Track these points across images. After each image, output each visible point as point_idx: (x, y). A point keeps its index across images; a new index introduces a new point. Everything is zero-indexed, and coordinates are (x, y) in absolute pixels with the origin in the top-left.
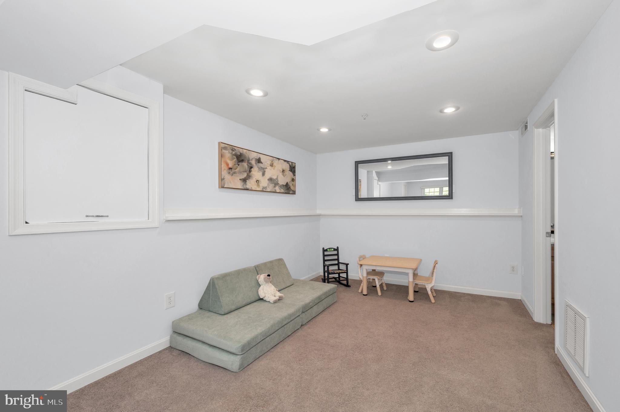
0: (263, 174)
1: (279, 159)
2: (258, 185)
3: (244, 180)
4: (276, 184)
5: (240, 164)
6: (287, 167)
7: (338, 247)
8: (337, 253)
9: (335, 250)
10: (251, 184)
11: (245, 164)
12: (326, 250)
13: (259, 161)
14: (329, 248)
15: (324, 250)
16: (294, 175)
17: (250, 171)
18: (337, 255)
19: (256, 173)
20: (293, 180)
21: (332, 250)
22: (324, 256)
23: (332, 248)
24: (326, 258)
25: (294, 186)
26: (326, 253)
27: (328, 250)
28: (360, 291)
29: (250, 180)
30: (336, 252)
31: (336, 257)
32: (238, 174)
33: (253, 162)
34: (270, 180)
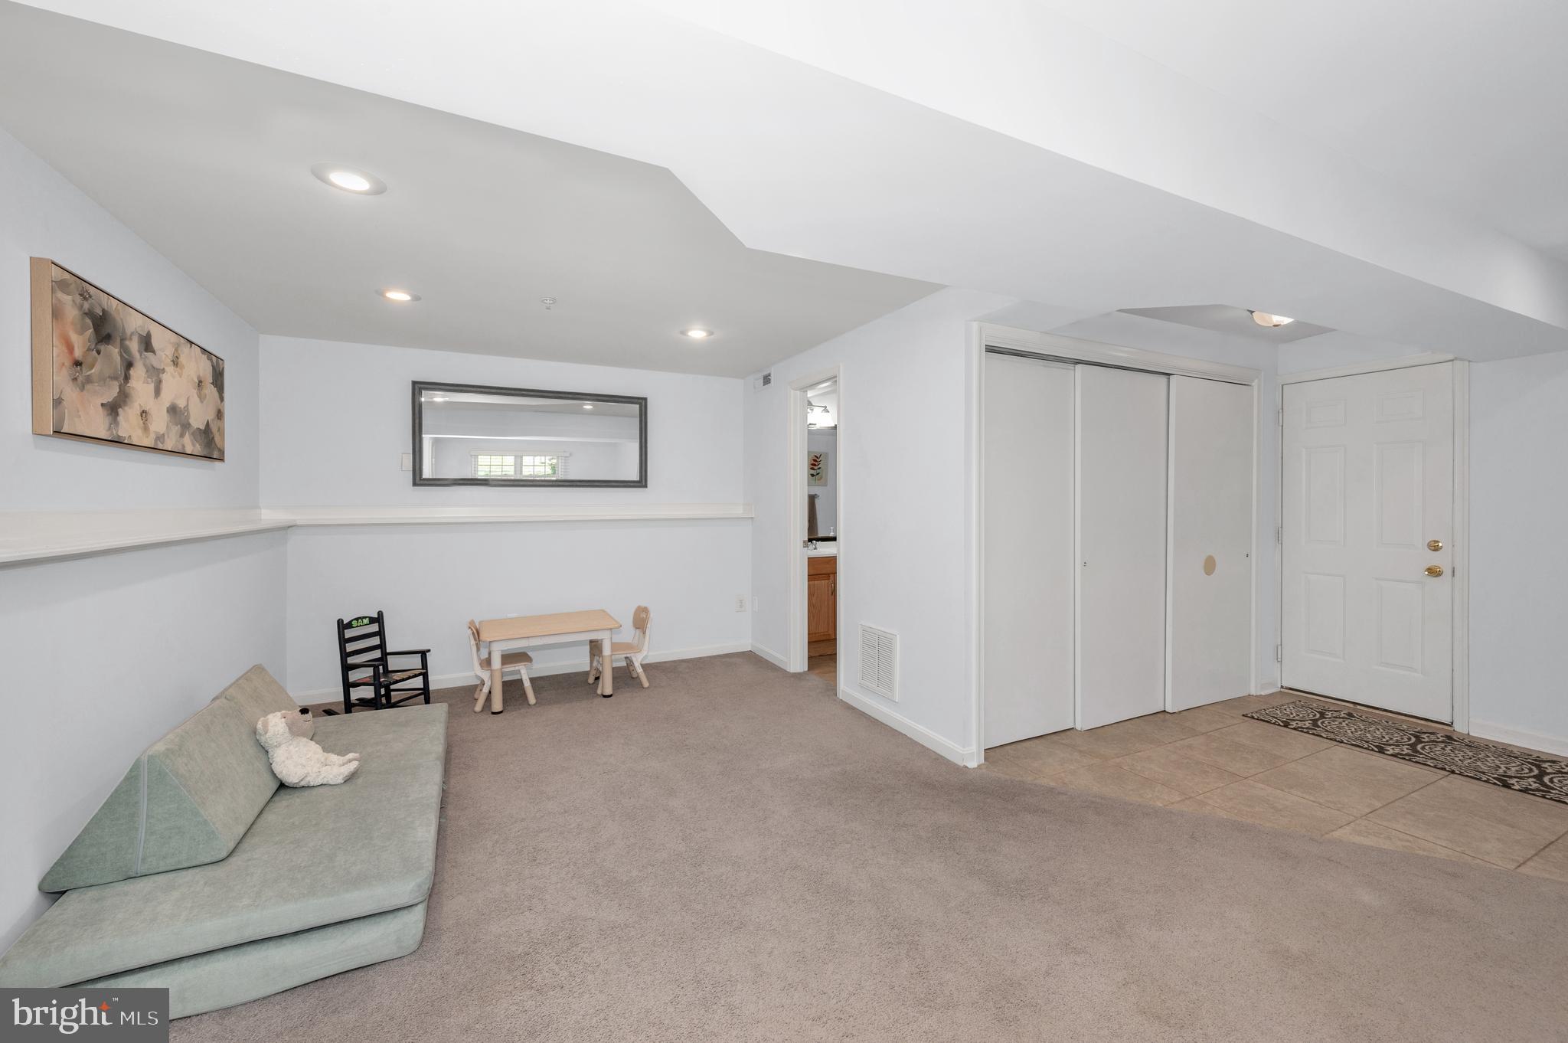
0: (157, 392)
1: (191, 343)
2: (146, 429)
3: (113, 409)
4: (185, 426)
5: (102, 347)
6: (205, 369)
7: (380, 614)
8: (378, 630)
9: (372, 620)
10: (128, 425)
11: (114, 351)
12: (349, 625)
13: (147, 344)
14: (357, 619)
15: (342, 626)
16: (222, 399)
17: (127, 378)
18: (381, 633)
19: (140, 385)
20: (220, 415)
21: (366, 621)
22: (343, 641)
23: (365, 617)
24: (350, 647)
25: (221, 431)
26: (349, 634)
27: (354, 623)
28: (478, 707)
29: (126, 408)
30: (375, 628)
31: (376, 641)
32: (96, 386)
33: (134, 346)
34: (173, 410)
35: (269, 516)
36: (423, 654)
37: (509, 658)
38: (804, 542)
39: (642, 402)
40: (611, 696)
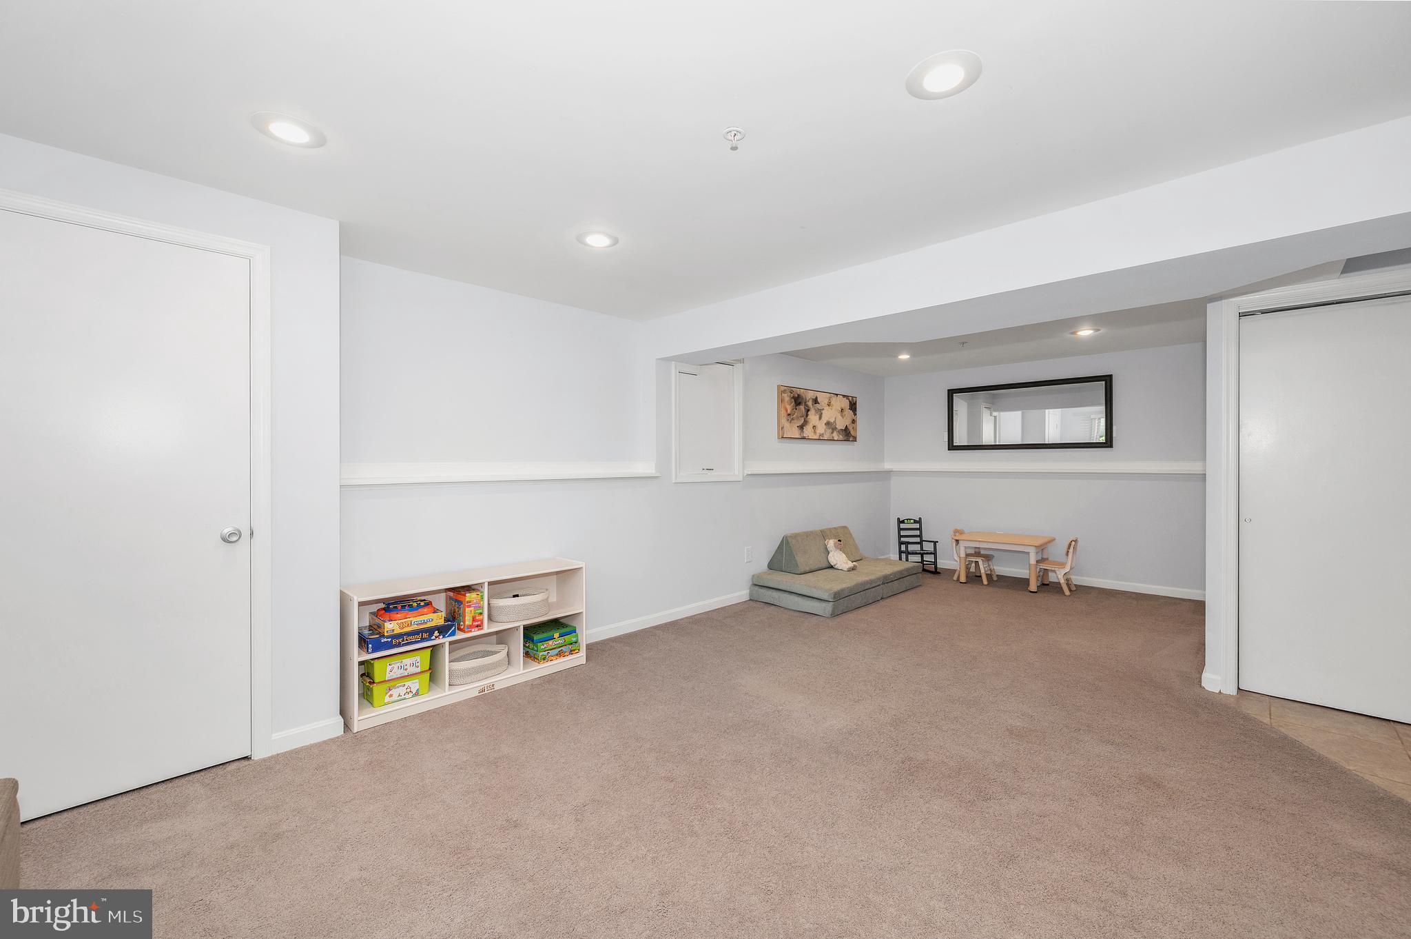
0: (820, 418)
1: (837, 395)
2: (815, 432)
3: (801, 427)
4: (834, 429)
5: (797, 407)
6: (846, 403)
7: (920, 519)
8: (919, 527)
9: (915, 522)
10: (808, 431)
11: (802, 407)
12: (903, 522)
13: (816, 401)
14: (907, 520)
15: (900, 522)
16: (855, 414)
17: (807, 415)
18: (920, 529)
19: (813, 418)
20: (854, 421)
21: (912, 521)
22: (900, 530)
23: (912, 519)
24: (903, 533)
25: (855, 429)
26: (902, 526)
28: (955, 578)
29: (807, 426)
30: (917, 526)
31: (917, 533)
32: (795, 421)
33: (810, 404)
34: (828, 424)
35: (887, 466)
36: (935, 543)
39: (1108, 380)
40: (1036, 592)
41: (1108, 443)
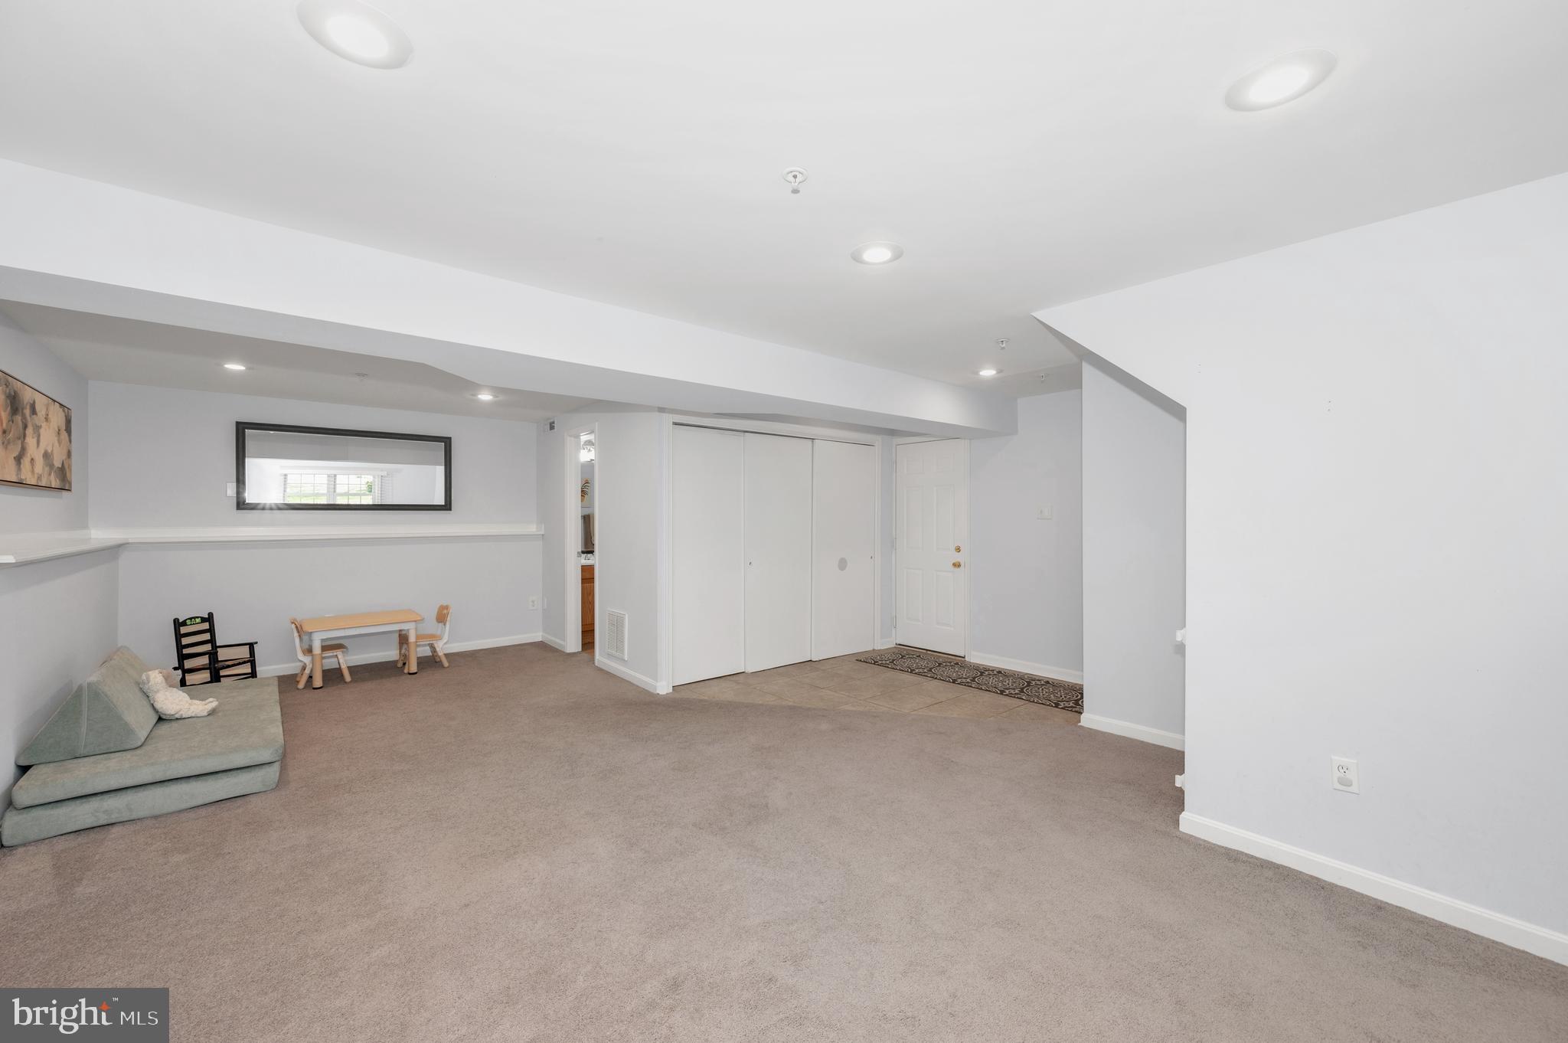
2: (33, 472)
3: (19, 459)
5: (14, 418)
7: (211, 615)
8: (208, 628)
9: (203, 620)
11: (19, 419)
12: (184, 623)
14: (191, 619)
15: (178, 624)
16: (70, 442)
18: (211, 631)
19: (30, 440)
20: (69, 453)
21: (198, 620)
22: (179, 636)
23: (198, 617)
25: (69, 469)
26: (183, 630)
27: (188, 622)
28: (301, 685)
29: (24, 458)
30: (206, 626)
31: (207, 636)
34: (46, 455)
35: (99, 535)
36: (251, 646)
37: (328, 647)
38: (578, 553)
39: (447, 442)
40: (416, 673)
41: (447, 506)
